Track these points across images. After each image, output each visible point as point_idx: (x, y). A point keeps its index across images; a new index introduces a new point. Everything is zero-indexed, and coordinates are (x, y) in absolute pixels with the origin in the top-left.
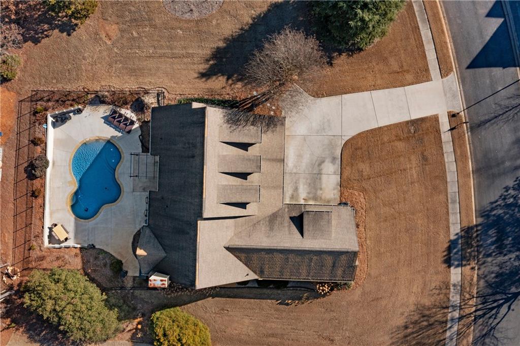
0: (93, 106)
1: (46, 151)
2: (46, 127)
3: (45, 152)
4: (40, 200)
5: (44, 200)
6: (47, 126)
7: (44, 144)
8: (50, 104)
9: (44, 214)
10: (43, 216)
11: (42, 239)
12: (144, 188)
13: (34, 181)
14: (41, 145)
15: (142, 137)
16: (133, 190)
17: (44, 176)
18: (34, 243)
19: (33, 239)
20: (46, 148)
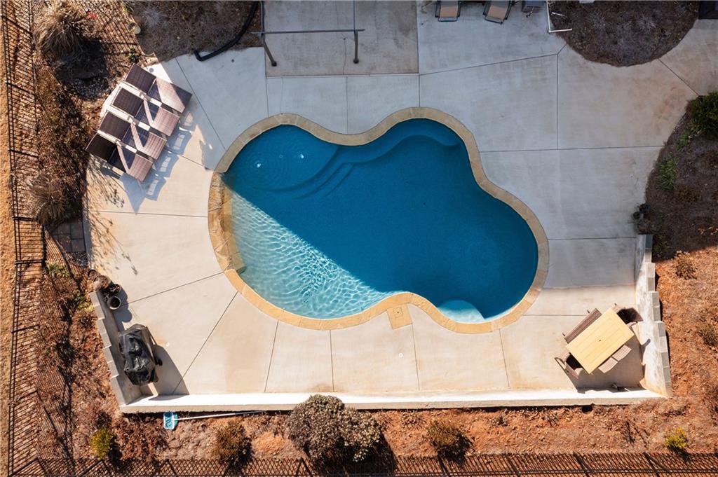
0: (92, 245)
1: (271, 413)
2: (174, 419)
3: (276, 418)
4: (477, 427)
5: (476, 410)
6: (169, 414)
7: (244, 423)
8: (81, 405)
9: (531, 409)
10: (540, 409)
11: (636, 410)
12: (401, 30)
13: (397, 453)
14: (248, 433)
15: (202, 49)
16: (410, 72)
17: (376, 416)
18: (658, 439)
19: (638, 448)
20: (259, 413)
